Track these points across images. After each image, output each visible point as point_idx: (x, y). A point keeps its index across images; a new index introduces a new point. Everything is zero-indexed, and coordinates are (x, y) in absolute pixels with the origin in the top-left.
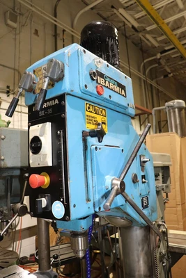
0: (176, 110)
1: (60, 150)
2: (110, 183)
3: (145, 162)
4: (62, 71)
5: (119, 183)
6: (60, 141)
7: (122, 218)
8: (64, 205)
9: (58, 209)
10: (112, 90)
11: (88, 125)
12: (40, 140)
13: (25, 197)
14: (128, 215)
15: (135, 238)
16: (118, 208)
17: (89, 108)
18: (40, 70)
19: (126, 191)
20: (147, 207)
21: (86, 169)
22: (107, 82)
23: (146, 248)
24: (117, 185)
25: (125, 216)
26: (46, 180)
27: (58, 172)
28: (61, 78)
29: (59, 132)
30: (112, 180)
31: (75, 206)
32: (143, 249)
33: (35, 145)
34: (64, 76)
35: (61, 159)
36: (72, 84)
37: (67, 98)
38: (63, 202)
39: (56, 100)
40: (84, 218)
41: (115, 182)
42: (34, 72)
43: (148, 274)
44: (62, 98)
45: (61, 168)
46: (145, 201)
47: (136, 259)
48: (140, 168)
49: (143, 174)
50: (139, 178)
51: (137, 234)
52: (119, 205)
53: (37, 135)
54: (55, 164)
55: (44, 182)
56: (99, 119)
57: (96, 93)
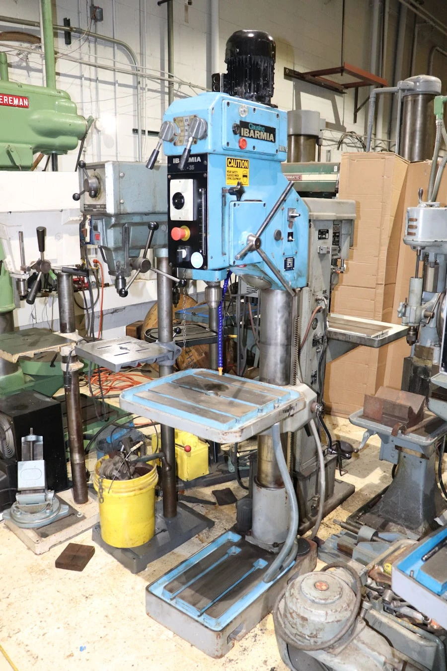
0: (420, 98)
1: (201, 207)
2: (246, 239)
3: (293, 217)
4: (206, 131)
5: (254, 239)
6: (201, 199)
7: (260, 278)
8: (203, 256)
9: (197, 259)
10: (257, 138)
11: (228, 181)
12: (182, 197)
13: (149, 250)
14: (266, 274)
15: (274, 303)
16: (254, 265)
17: (230, 163)
18: (182, 121)
19: (263, 247)
20: (291, 269)
21: (223, 224)
22: (252, 131)
23: (286, 315)
24: (252, 241)
25: (263, 276)
26: (187, 233)
27: (198, 226)
28: (204, 136)
29: (200, 190)
30: (248, 237)
31: (212, 258)
32: (283, 316)
33: (179, 201)
34: (207, 135)
35: (201, 215)
36: (214, 144)
37: (209, 157)
38: (202, 253)
39: (199, 158)
40: (220, 270)
41: (251, 238)
42: (175, 120)
43: (286, 344)
44: (204, 156)
45: (201, 223)
46: (289, 261)
47: (274, 327)
48: (287, 223)
49: (290, 231)
50: (284, 235)
51: (278, 299)
52: (255, 261)
53: (179, 191)
54: (195, 219)
55: (185, 235)
56: (240, 172)
57: (239, 148)
